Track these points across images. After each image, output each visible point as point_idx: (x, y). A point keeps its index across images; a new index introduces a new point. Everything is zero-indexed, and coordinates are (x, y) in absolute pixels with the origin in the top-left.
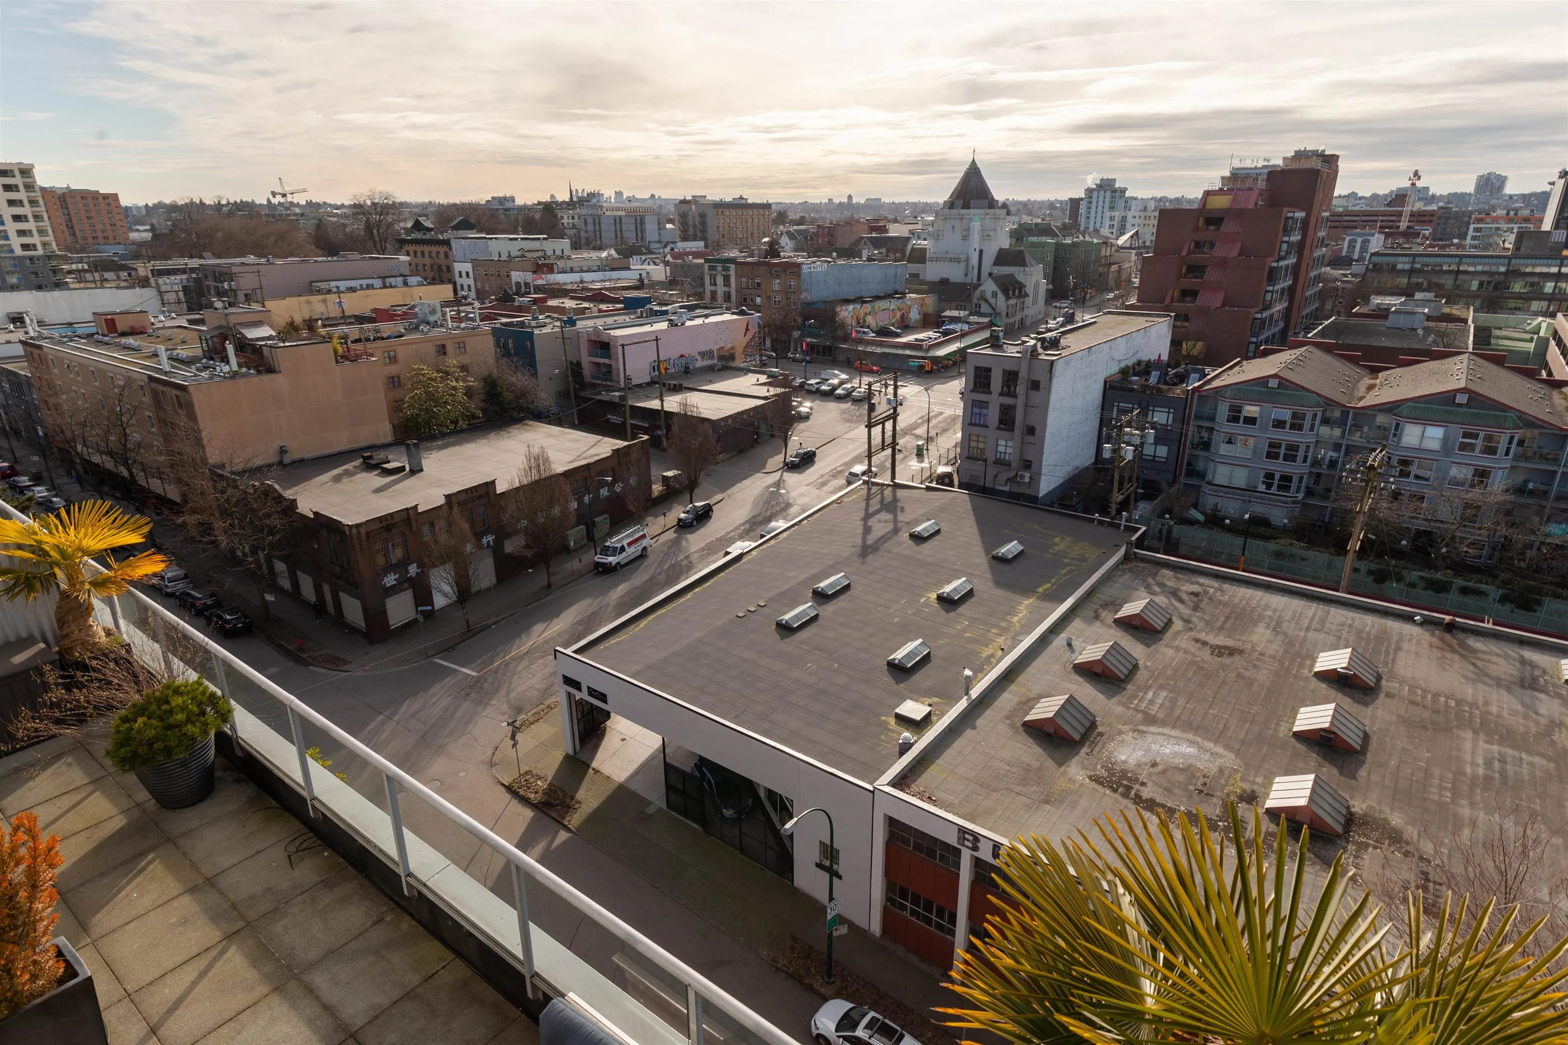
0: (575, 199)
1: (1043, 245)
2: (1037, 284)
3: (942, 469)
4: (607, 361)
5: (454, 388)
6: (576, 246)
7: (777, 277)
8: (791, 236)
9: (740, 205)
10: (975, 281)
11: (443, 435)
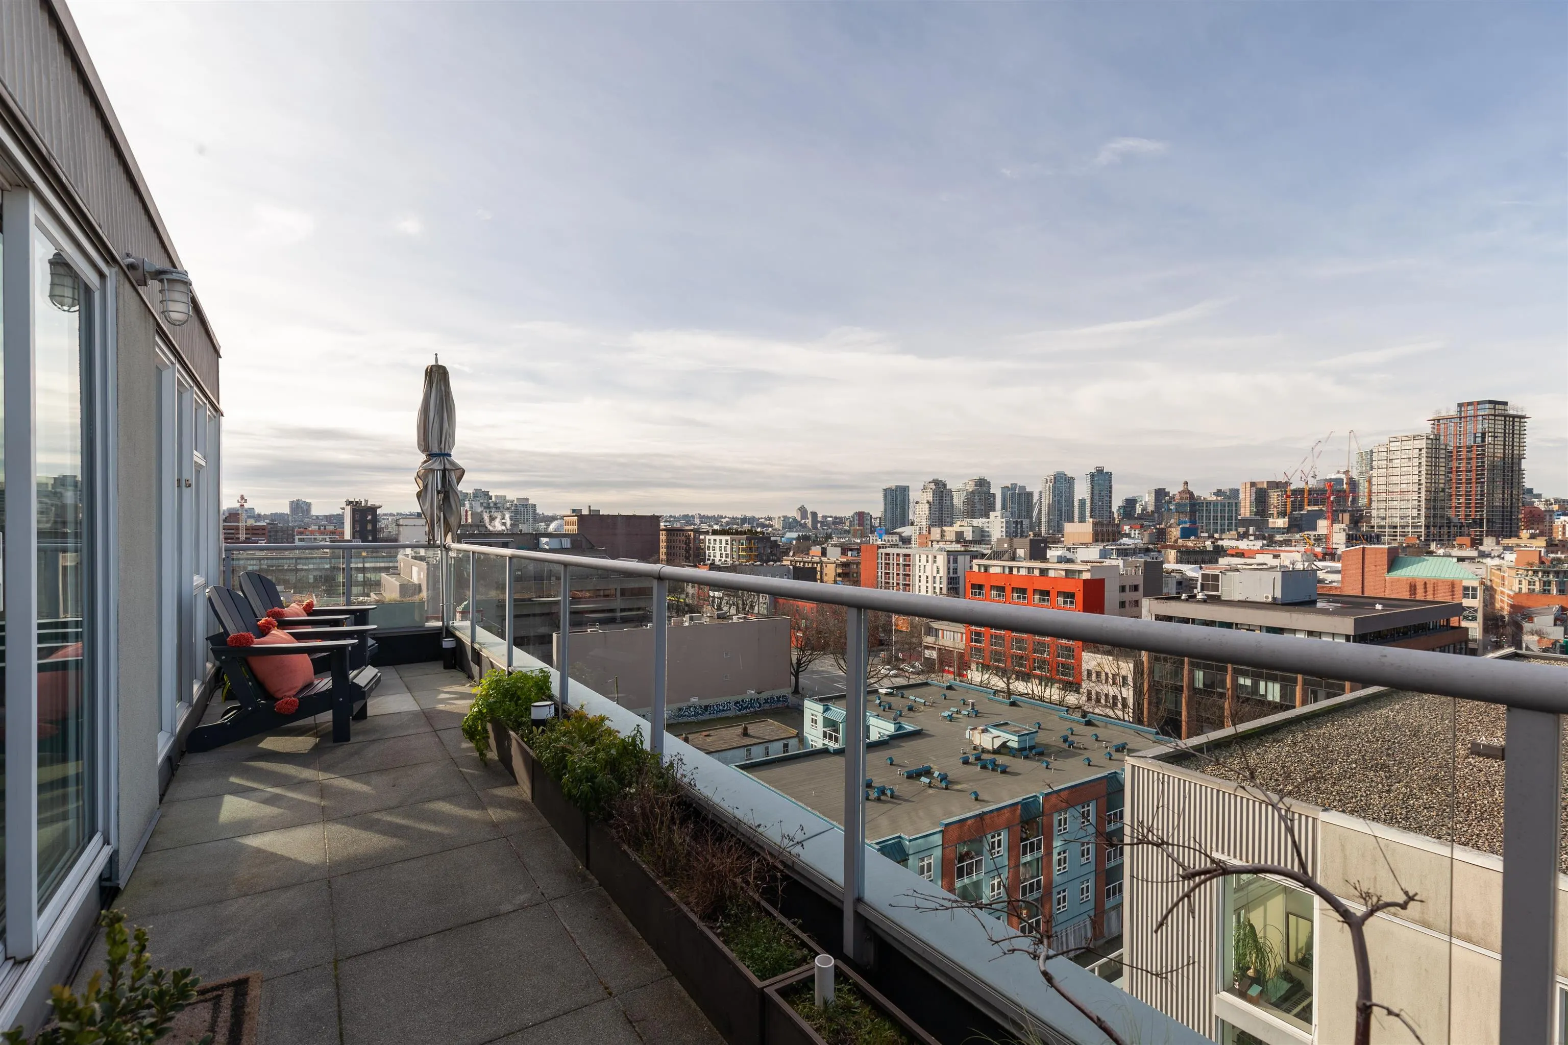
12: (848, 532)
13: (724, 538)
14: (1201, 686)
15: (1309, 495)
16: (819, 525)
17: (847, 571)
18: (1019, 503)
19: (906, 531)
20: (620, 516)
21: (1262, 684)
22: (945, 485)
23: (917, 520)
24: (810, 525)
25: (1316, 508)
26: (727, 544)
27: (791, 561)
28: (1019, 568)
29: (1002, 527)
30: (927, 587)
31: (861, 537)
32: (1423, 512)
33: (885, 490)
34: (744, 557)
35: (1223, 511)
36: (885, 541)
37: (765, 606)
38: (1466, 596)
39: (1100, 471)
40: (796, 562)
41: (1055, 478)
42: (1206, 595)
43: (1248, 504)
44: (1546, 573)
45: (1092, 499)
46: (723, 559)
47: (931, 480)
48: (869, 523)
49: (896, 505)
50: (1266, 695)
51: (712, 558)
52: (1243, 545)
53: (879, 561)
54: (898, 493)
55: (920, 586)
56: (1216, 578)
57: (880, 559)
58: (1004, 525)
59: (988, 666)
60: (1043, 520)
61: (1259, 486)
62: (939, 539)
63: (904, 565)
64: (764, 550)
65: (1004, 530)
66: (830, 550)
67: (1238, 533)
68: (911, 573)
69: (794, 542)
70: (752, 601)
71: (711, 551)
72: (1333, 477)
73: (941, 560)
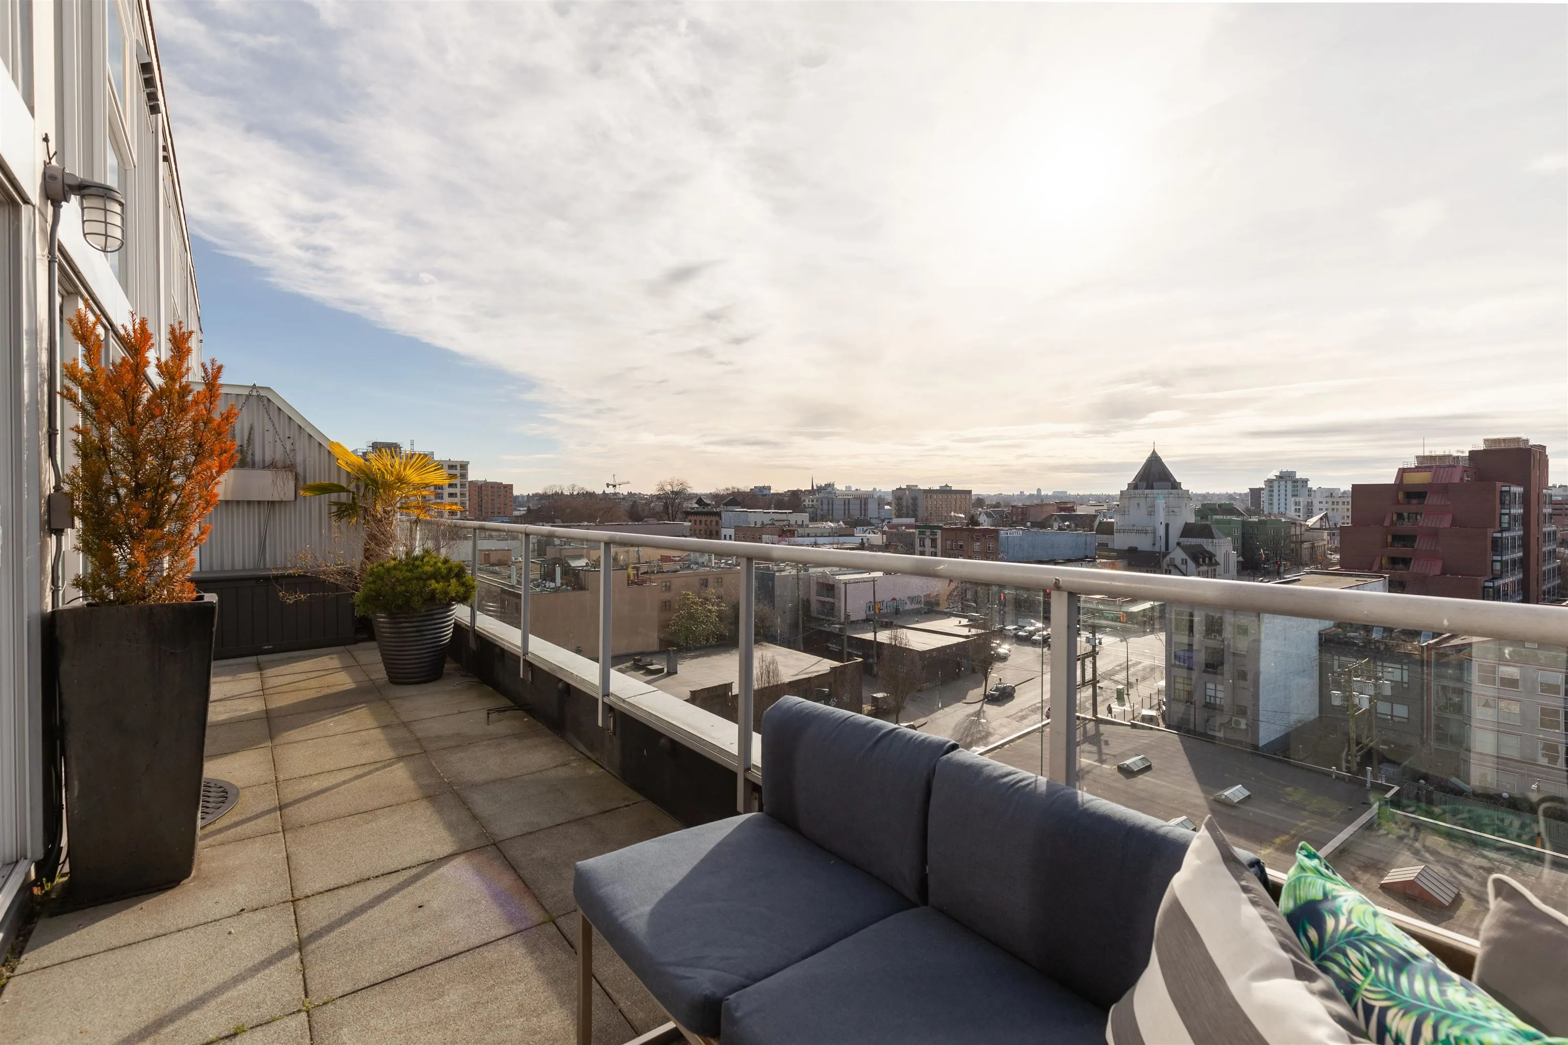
0: (815, 488)
1: (1230, 522)
2: (1227, 555)
3: (1146, 712)
4: (831, 600)
5: (710, 611)
6: (813, 519)
7: (978, 540)
8: (989, 515)
9: (946, 491)
10: (1163, 549)
11: (696, 649)
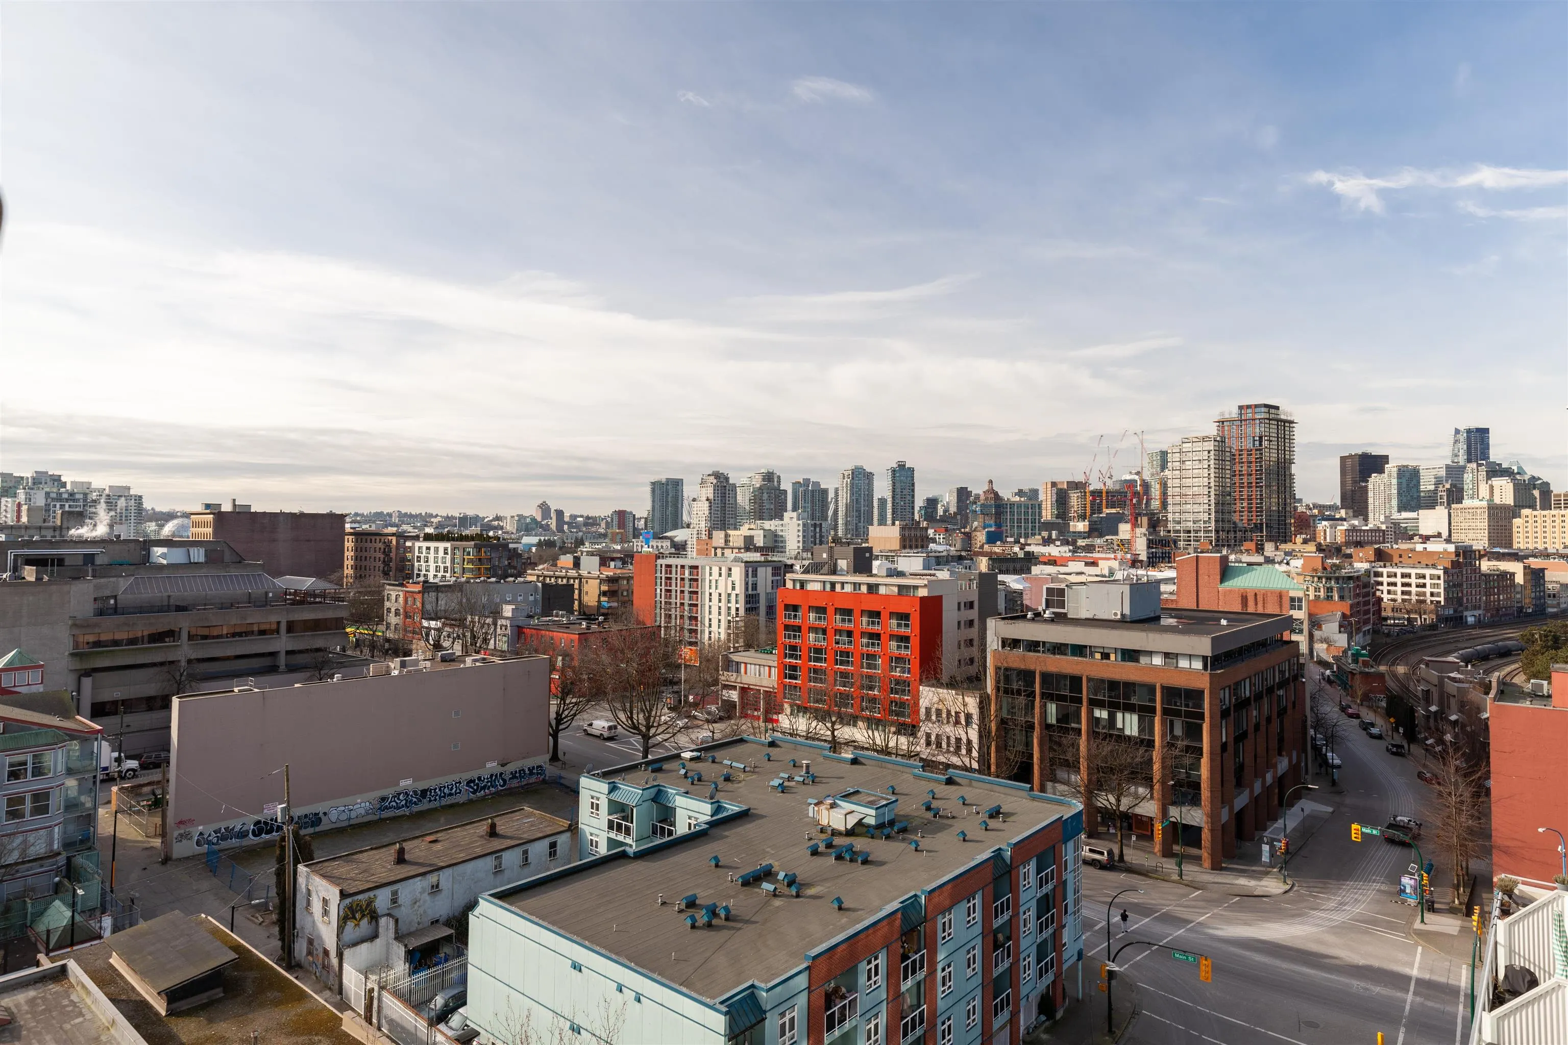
12: (605, 536)
13: (442, 545)
14: (1054, 722)
15: (1107, 496)
16: (566, 527)
17: (615, 587)
18: (812, 502)
19: (680, 535)
20: (282, 514)
21: (1119, 716)
22: (727, 479)
23: (694, 521)
24: (553, 526)
25: (1114, 511)
26: (446, 553)
27: (538, 576)
28: (843, 584)
29: (799, 531)
30: (720, 608)
31: (622, 541)
32: (1213, 516)
33: (653, 484)
34: (471, 570)
35: (1026, 513)
36: (653, 547)
37: (505, 639)
38: (1293, 607)
39: (902, 466)
40: (545, 577)
41: (853, 473)
42: (1054, 613)
43: (1049, 506)
44: (1329, 579)
45: (893, 497)
46: (440, 575)
47: (711, 473)
48: (631, 525)
49: (667, 502)
50: (1123, 730)
51: (424, 572)
52: (1054, 551)
53: (658, 575)
54: (669, 487)
55: (710, 607)
56: (1061, 592)
57: (659, 572)
58: (801, 528)
59: (806, 708)
60: (840, 521)
61: (1059, 486)
62: (723, 545)
63: (690, 580)
64: (499, 561)
65: (801, 534)
66: (585, 561)
67: (1043, 538)
68: (699, 590)
69: (534, 549)
70: (486, 633)
71: (422, 563)
72: (1128, 477)
73: (738, 573)
